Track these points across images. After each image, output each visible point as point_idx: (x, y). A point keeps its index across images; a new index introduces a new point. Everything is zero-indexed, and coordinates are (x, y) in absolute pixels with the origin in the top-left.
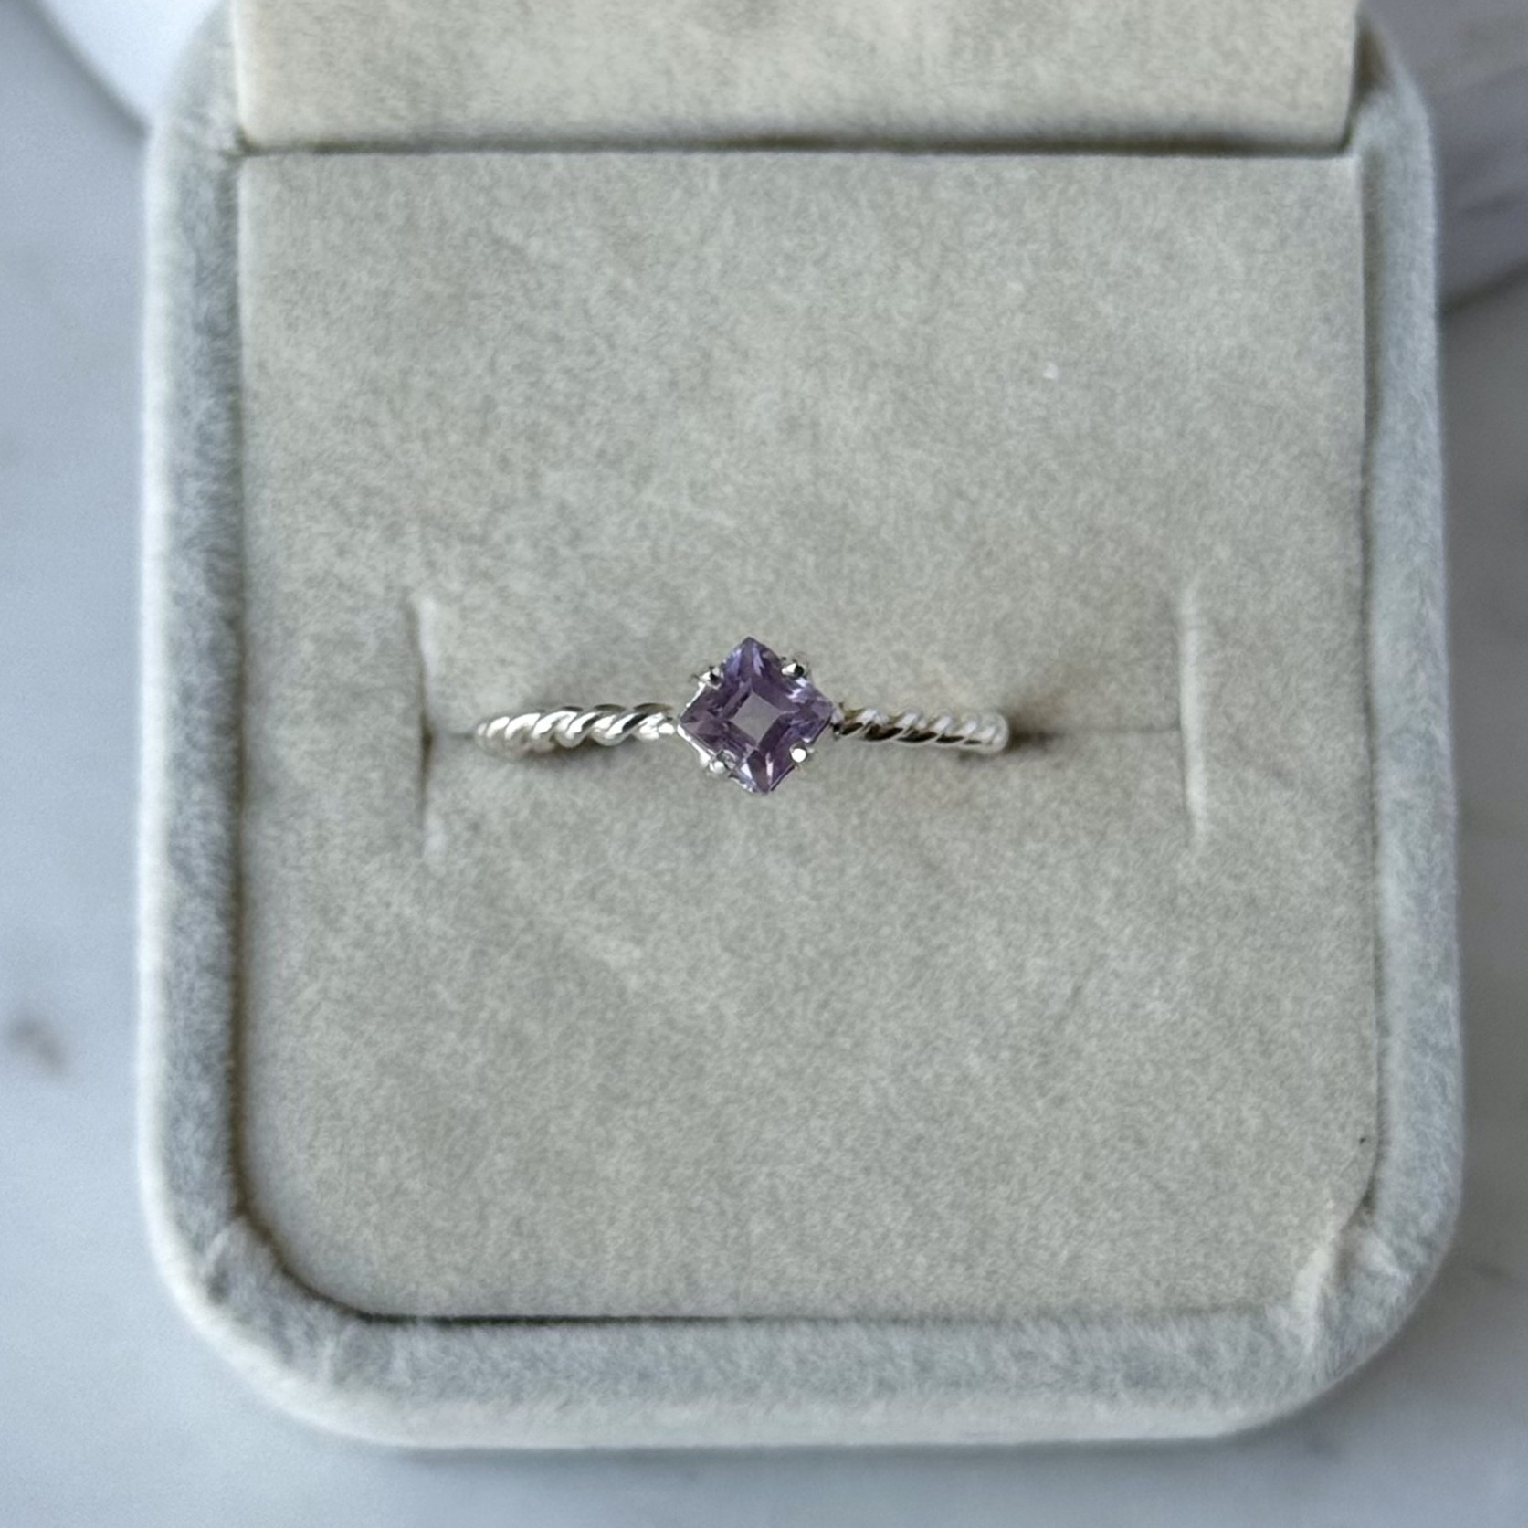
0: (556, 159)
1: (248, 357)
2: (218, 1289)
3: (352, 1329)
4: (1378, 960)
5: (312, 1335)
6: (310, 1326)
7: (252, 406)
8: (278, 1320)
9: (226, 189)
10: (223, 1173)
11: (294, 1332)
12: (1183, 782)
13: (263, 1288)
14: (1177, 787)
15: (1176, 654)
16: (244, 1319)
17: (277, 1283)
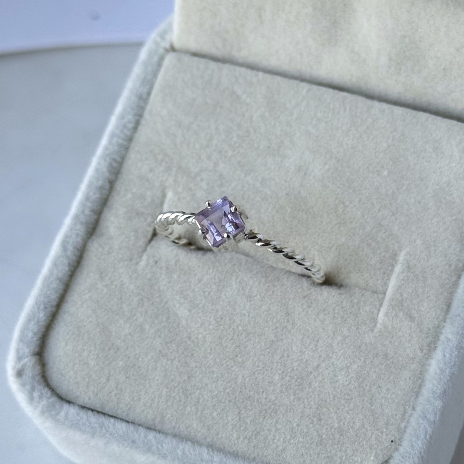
0: (261, 74)
1: (148, 108)
2: (20, 374)
3: (54, 399)
4: (420, 386)
5: (41, 397)
6: (42, 394)
7: (143, 122)
8: (33, 389)
9: (162, 59)
10: (37, 340)
11: (36, 394)
12: (379, 311)
13: (33, 378)
14: (376, 311)
15: (392, 271)
16: (23, 385)
17: (38, 378)
